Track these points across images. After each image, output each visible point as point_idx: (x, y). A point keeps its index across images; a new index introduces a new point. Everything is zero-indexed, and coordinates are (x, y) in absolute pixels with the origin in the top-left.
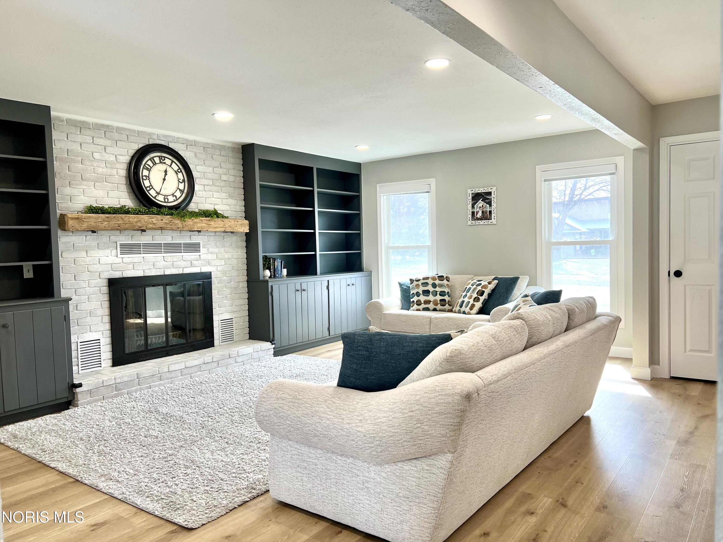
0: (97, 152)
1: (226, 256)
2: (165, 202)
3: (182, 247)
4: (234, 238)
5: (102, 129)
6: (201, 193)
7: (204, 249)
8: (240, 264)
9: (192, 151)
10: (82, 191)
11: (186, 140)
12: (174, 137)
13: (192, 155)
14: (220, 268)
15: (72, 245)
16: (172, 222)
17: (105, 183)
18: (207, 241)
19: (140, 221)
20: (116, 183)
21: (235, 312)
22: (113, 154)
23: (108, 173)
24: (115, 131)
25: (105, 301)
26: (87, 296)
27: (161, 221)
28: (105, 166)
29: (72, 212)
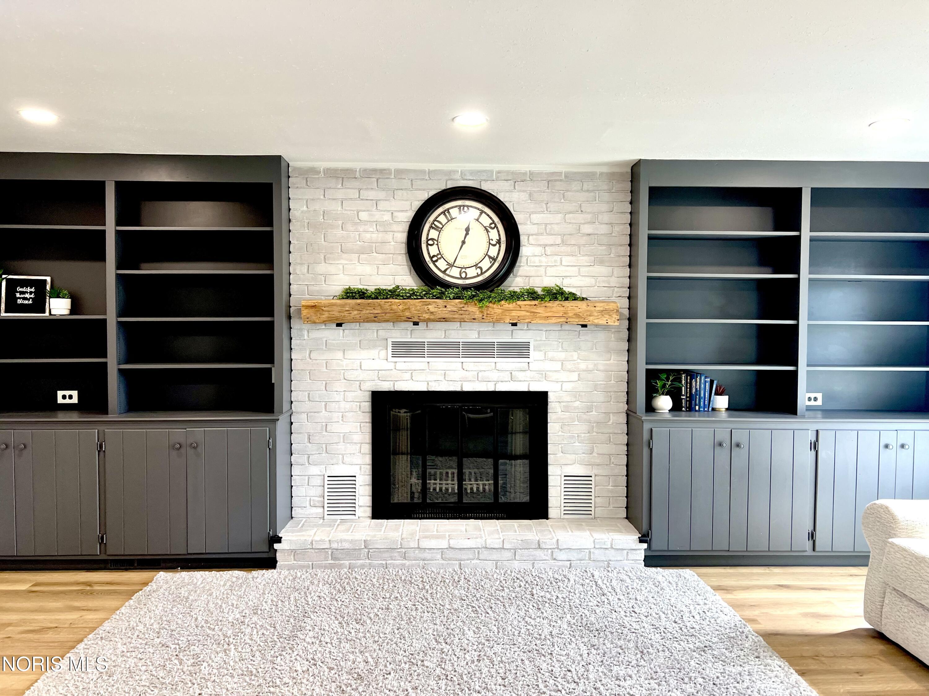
0: (364, 211)
1: (583, 366)
2: (461, 278)
3: (496, 349)
4: (601, 336)
5: (373, 176)
6: (537, 259)
7: (537, 353)
8: (612, 382)
9: (524, 191)
10: (341, 267)
11: (513, 173)
12: (492, 172)
13: (524, 196)
14: (568, 387)
15: (324, 342)
16: (463, 309)
17: (375, 254)
18: (544, 339)
19: (409, 309)
20: (391, 252)
21: (598, 465)
22: (388, 211)
23: (380, 240)
24: (393, 177)
25: (366, 422)
26: (341, 414)
27: (445, 309)
28: (375, 229)
29: (327, 297)
